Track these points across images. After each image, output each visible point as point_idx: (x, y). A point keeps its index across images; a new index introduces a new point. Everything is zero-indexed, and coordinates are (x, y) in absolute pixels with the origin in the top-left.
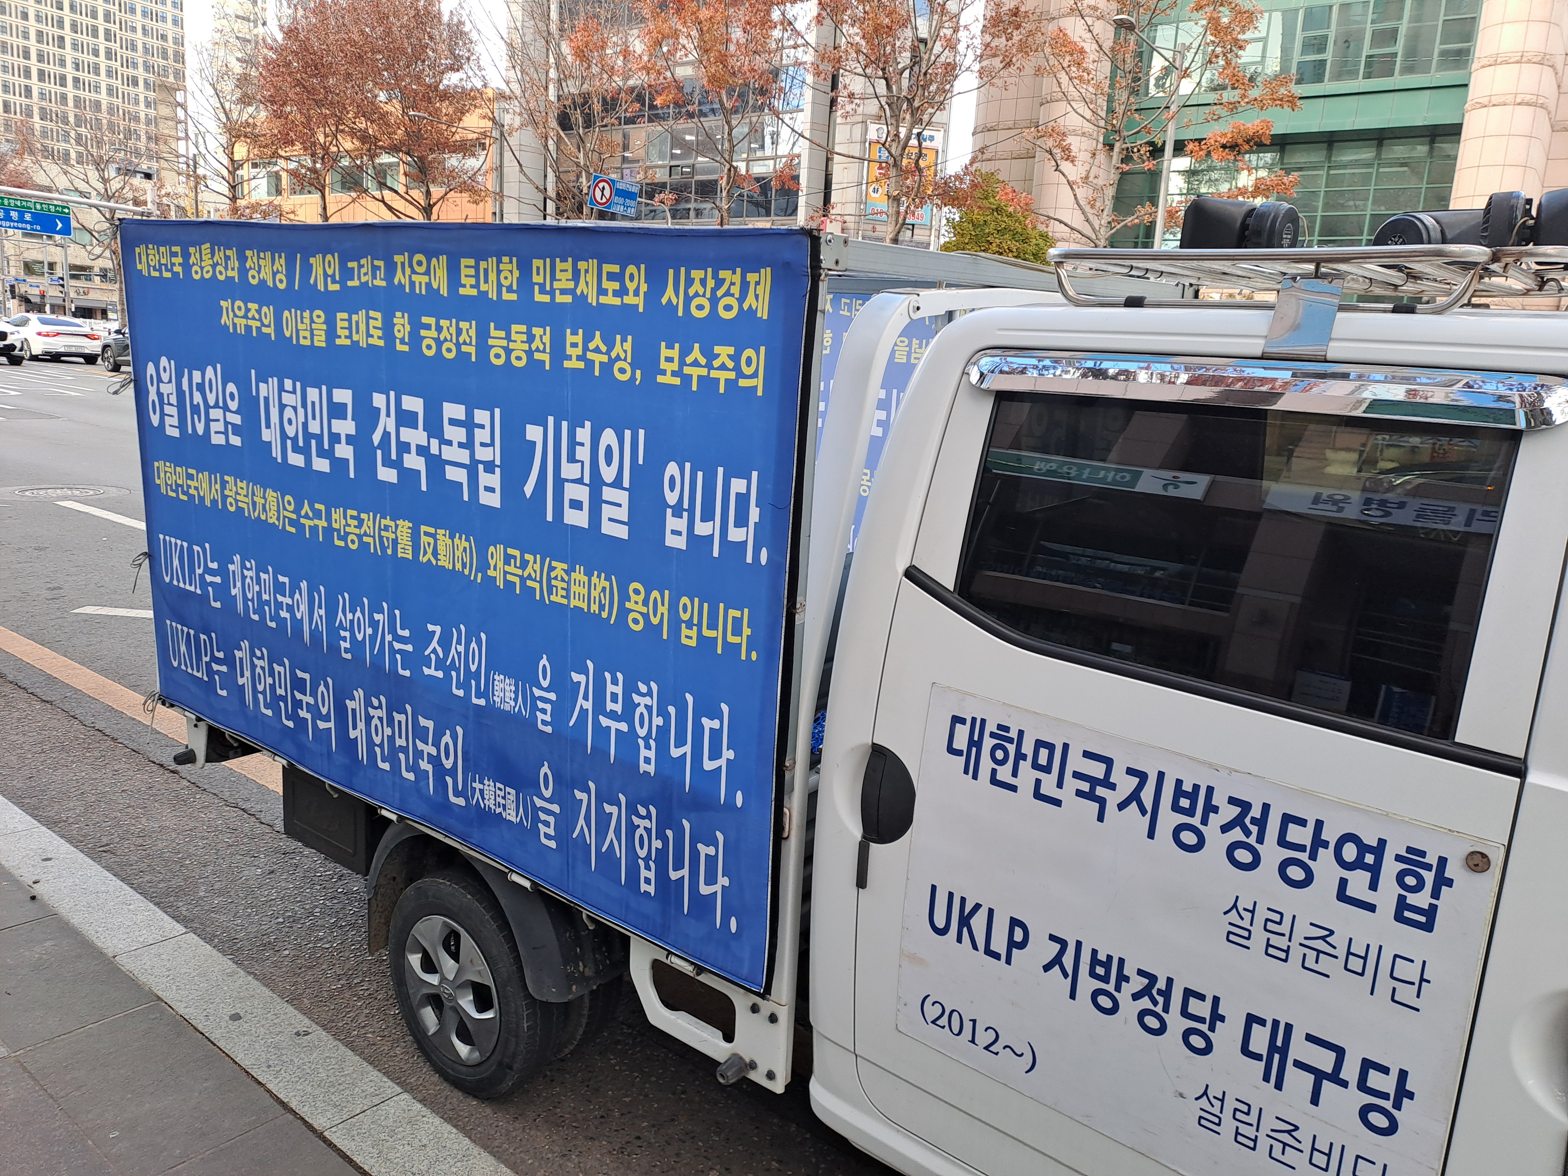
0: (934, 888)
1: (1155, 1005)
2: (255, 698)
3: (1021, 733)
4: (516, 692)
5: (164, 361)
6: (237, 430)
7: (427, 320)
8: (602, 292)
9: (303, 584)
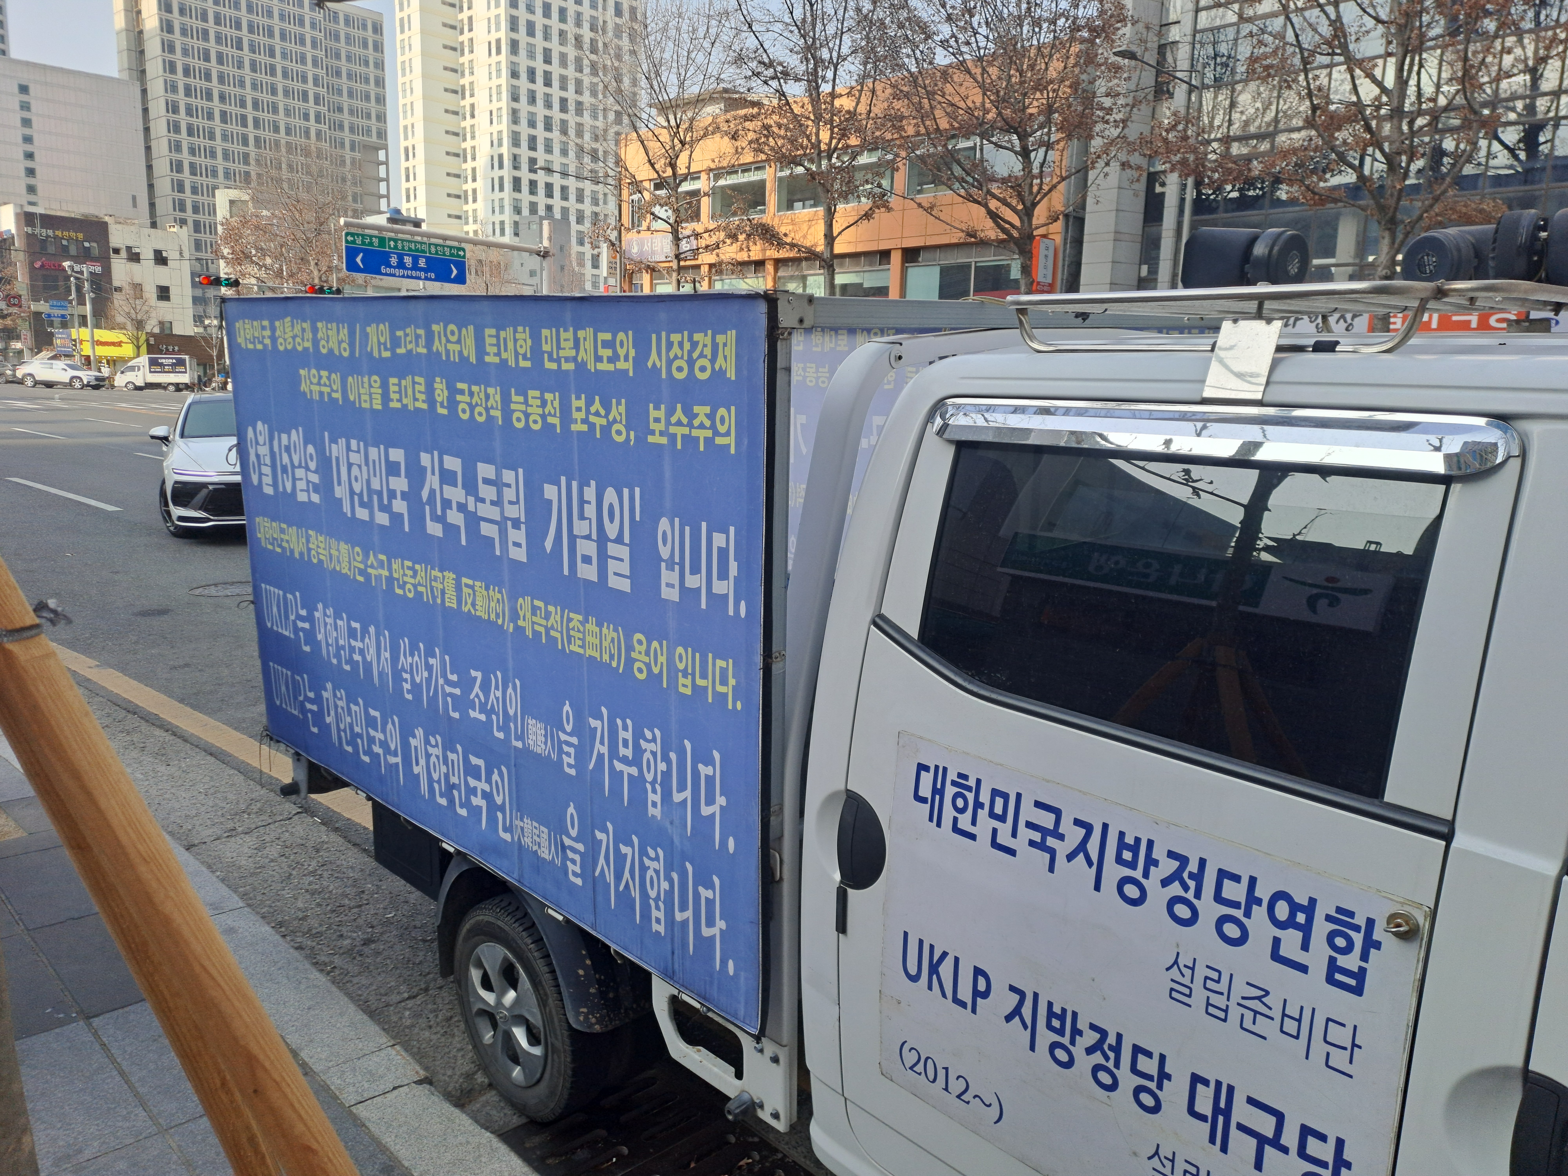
0: (906, 934)
1: (1107, 1061)
2: (340, 738)
3: (979, 781)
4: (546, 736)
5: (260, 425)
6: (316, 488)
7: (460, 386)
8: (598, 359)
9: (372, 629)
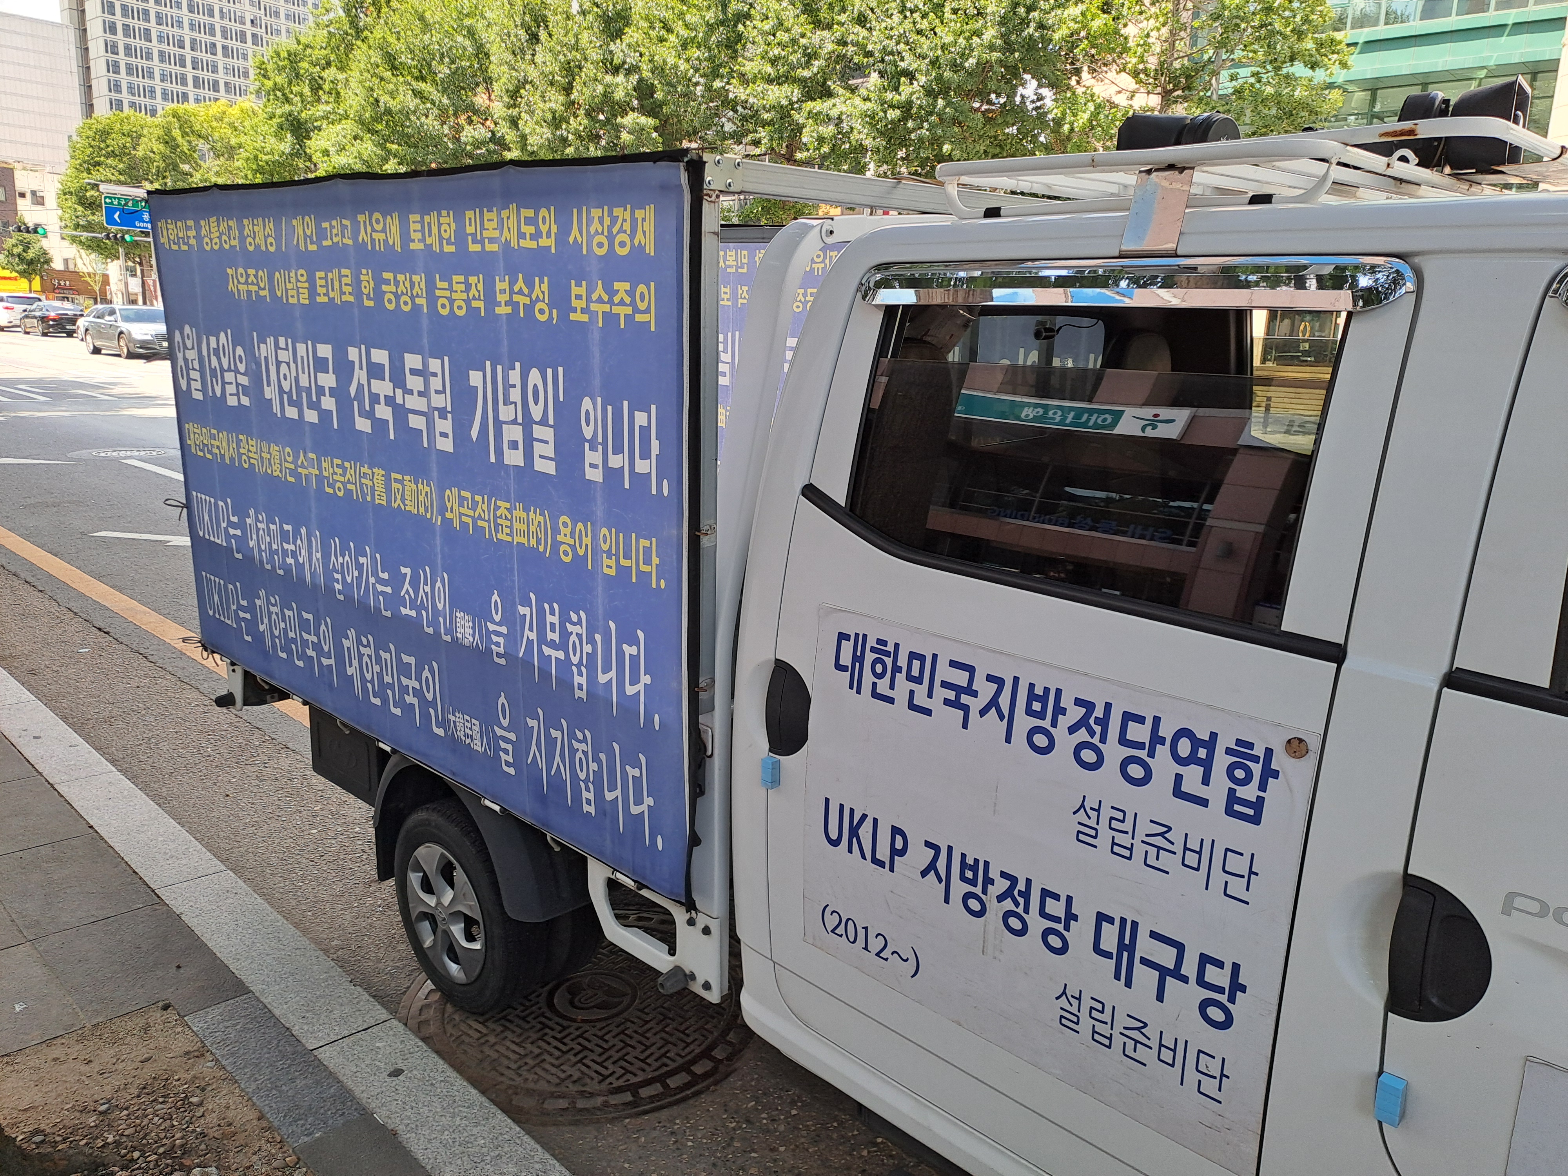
0: (827, 800)
1: (1017, 907)
2: (274, 645)
3: (897, 646)
4: (474, 628)
5: (187, 328)
6: (246, 391)
7: (387, 275)
8: (521, 236)
9: (303, 531)
